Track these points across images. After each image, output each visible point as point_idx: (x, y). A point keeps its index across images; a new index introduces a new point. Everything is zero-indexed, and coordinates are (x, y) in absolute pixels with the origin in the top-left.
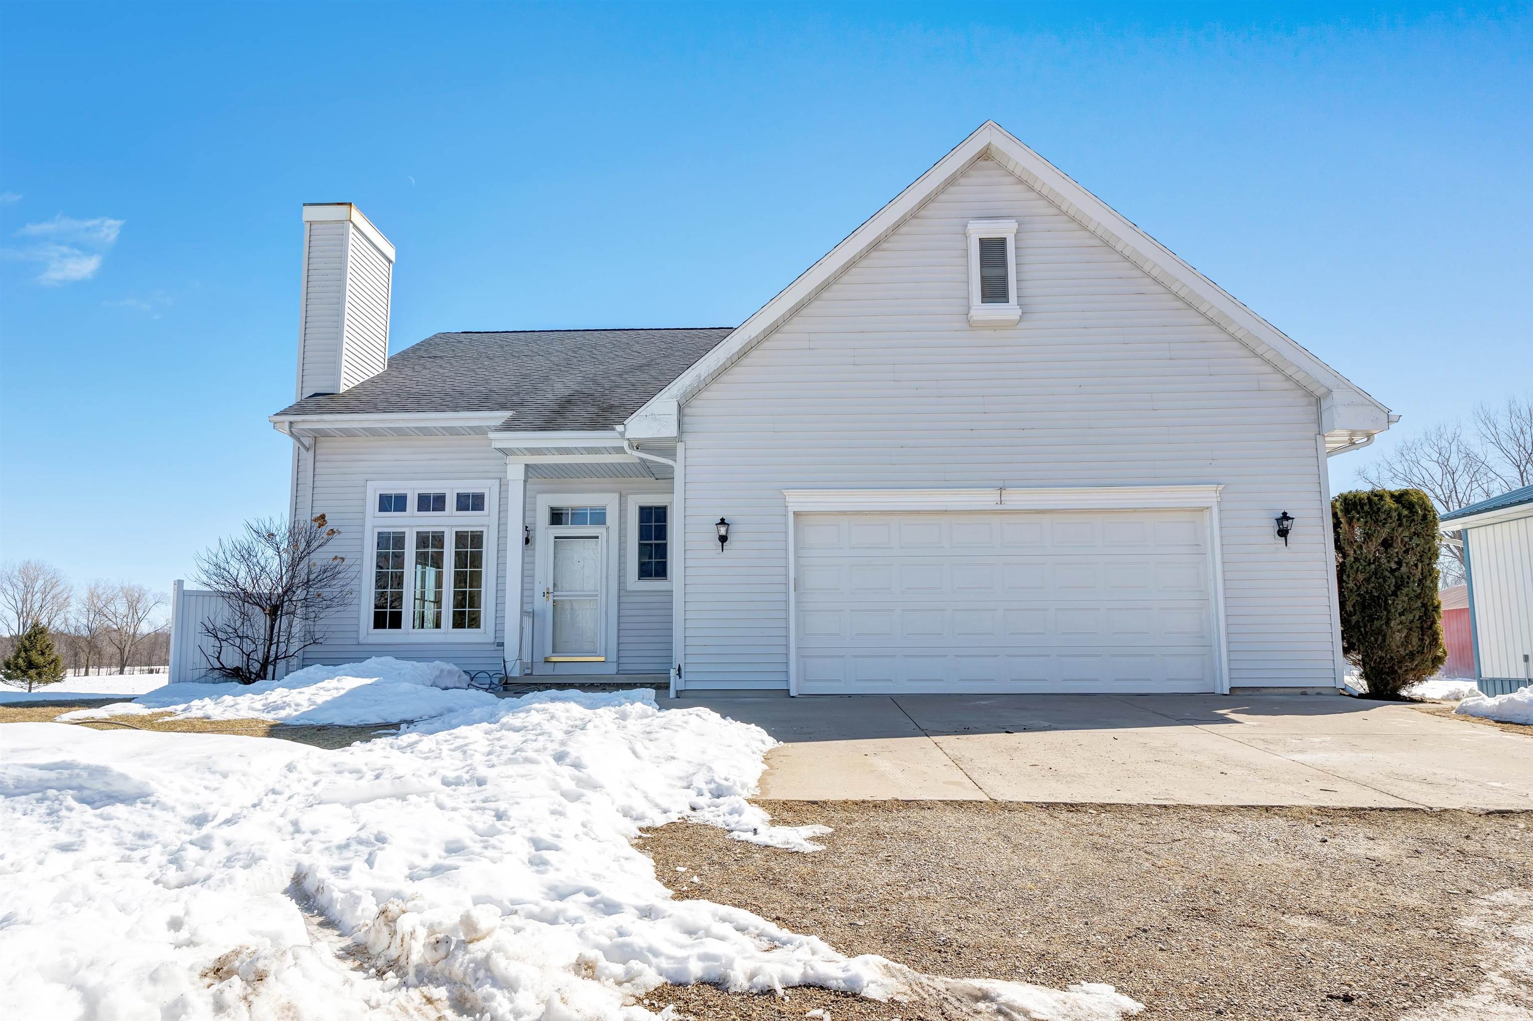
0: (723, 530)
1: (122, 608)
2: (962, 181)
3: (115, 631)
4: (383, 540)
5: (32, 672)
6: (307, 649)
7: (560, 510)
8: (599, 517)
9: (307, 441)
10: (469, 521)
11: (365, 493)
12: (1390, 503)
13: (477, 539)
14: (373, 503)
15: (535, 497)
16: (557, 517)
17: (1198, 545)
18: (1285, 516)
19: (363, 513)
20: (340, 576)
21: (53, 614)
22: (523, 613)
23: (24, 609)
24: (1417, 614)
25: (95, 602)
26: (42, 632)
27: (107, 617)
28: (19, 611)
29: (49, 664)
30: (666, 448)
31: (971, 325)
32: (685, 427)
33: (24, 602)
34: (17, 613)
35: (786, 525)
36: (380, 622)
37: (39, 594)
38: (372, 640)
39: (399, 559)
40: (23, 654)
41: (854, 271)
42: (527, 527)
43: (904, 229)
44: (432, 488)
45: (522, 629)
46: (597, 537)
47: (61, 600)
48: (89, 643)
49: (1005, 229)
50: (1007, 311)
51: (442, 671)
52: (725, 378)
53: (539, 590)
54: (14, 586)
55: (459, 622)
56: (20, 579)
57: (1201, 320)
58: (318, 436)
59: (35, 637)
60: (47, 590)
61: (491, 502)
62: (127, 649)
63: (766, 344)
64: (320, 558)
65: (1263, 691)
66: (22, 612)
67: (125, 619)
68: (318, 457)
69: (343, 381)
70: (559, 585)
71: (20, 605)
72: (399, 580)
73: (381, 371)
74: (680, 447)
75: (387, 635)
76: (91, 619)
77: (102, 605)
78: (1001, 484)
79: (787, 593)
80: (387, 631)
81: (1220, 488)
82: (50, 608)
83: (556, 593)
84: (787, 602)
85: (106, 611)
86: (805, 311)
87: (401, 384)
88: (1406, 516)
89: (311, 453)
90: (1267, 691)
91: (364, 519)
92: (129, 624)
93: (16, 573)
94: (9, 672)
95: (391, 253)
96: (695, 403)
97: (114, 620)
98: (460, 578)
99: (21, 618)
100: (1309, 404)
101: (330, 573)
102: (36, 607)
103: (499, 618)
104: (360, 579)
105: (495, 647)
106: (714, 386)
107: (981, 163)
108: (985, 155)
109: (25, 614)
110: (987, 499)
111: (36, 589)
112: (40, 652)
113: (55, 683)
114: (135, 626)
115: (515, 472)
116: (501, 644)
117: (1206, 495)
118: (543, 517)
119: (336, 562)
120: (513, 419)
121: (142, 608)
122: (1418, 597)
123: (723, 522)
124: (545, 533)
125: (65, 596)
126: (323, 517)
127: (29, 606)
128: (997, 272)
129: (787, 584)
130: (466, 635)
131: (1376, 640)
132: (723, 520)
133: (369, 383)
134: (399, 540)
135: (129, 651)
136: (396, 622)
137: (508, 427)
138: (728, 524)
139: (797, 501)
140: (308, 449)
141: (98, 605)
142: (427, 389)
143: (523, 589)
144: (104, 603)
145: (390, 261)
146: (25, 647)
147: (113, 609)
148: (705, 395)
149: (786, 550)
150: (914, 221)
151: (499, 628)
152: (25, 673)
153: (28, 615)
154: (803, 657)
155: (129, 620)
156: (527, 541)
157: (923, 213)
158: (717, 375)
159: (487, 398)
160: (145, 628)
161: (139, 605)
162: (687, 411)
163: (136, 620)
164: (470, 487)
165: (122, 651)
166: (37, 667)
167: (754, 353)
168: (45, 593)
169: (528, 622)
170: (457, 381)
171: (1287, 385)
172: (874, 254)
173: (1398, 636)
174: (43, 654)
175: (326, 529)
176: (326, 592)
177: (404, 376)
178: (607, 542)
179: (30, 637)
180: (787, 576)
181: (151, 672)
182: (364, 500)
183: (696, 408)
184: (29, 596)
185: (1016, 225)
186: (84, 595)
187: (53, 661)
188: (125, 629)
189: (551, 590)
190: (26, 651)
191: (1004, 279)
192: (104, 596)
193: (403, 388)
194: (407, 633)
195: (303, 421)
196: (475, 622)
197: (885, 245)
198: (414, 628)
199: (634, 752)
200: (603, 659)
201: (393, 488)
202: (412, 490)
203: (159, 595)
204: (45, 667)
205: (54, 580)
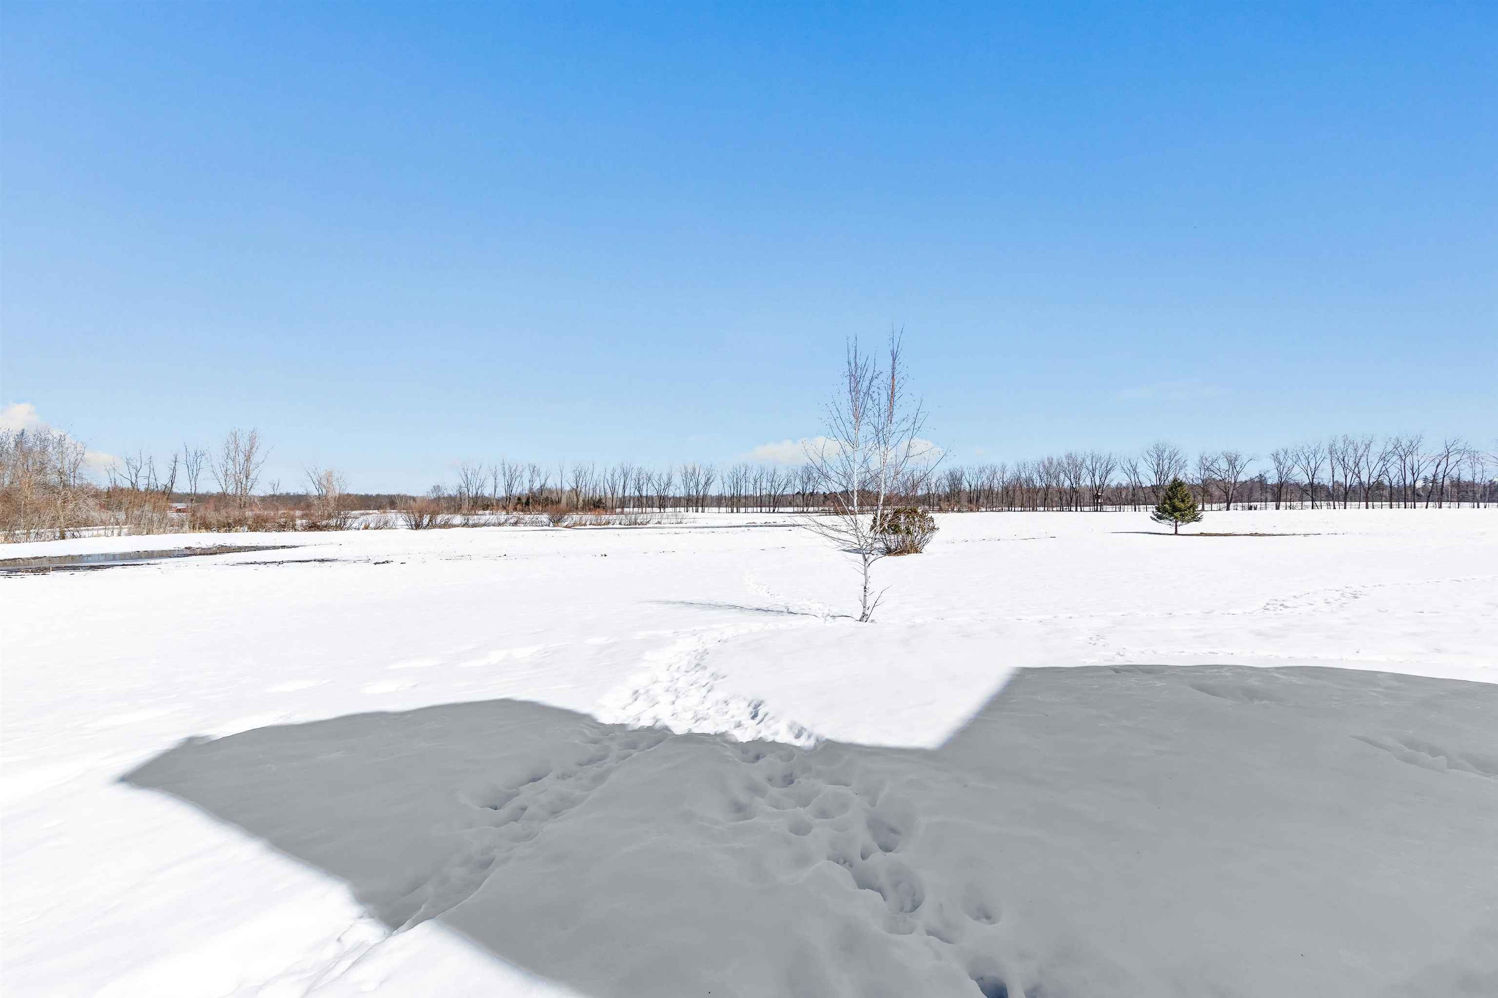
1: (1224, 465)
3: (1220, 480)
5: (1177, 514)
21: (1177, 472)
23: (1159, 470)
25: (1204, 462)
26: (1180, 485)
27: (1213, 472)
28: (1156, 471)
29: (1189, 509)
33: (1158, 465)
34: (1155, 472)
37: (1167, 460)
40: (1168, 501)
47: (1181, 463)
48: (1203, 489)
54: (1151, 456)
56: (1155, 452)
59: (1175, 489)
60: (1172, 457)
62: (1230, 493)
66: (1158, 472)
67: (1227, 473)
71: (1156, 467)
76: (1202, 474)
77: (1209, 464)
82: (1175, 468)
85: (1212, 468)
92: (1230, 476)
93: (1152, 449)
94: (1159, 513)
97: (1219, 473)
99: (1157, 475)
102: (1166, 468)
109: (1159, 473)
111: (1164, 457)
112: (1181, 500)
113: (1194, 522)
114: (1235, 477)
121: (1240, 464)
125: (1183, 460)
127: (1161, 468)
135: (1232, 494)
141: (1206, 464)
144: (1210, 463)
146: (1169, 496)
147: (1217, 466)
152: (1171, 514)
153: (1161, 474)
155: (1230, 473)
160: (1242, 478)
161: (1237, 463)
163: (1236, 473)
165: (1227, 494)
166: (1180, 510)
168: (1170, 459)
174: (1183, 501)
179: (1172, 489)
181: (1250, 508)
184: (1161, 461)
186: (1197, 459)
187: (1191, 506)
188: (1227, 479)
190: (1170, 499)
192: (1211, 458)
203: (1251, 455)
204: (1186, 510)
205: (1176, 451)
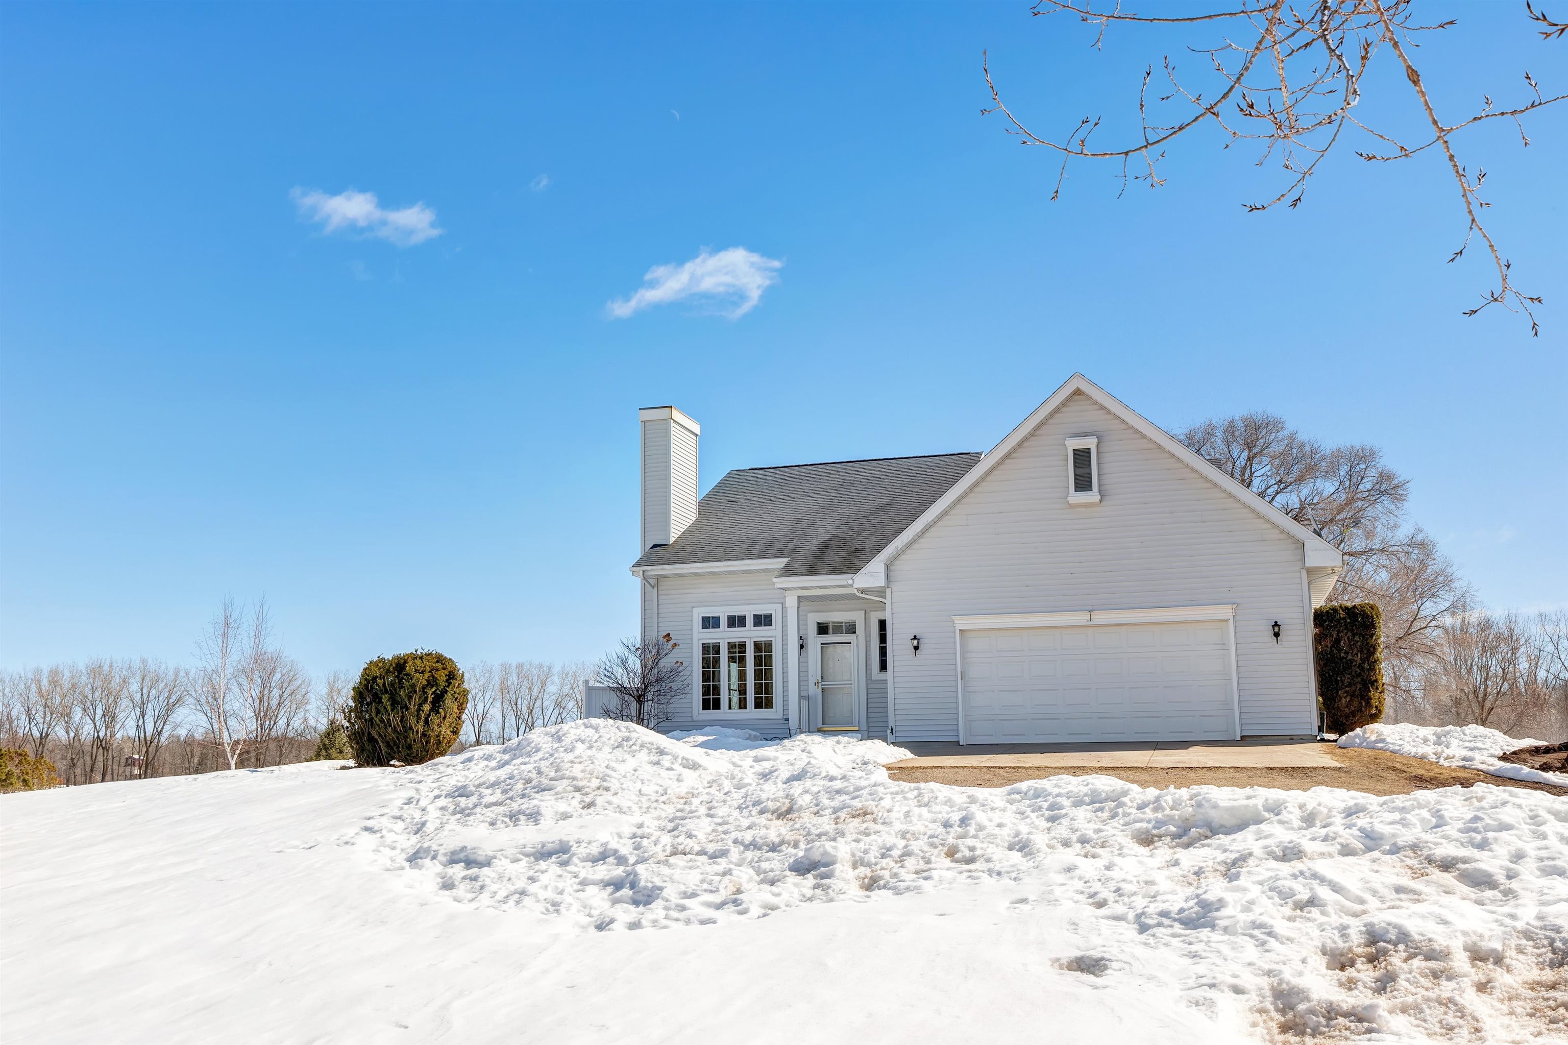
0: (915, 642)
2: (1064, 409)
4: (706, 648)
6: (659, 725)
7: (824, 623)
8: (851, 629)
9: (652, 581)
10: (763, 634)
11: (692, 616)
12: (1342, 614)
13: (769, 646)
14: (698, 623)
15: (806, 616)
16: (823, 629)
17: (1224, 644)
18: (1276, 624)
19: (692, 630)
20: (681, 674)
22: (801, 697)
24: (1359, 686)
30: (881, 592)
31: (1071, 506)
32: (892, 579)
35: (955, 637)
36: (706, 706)
38: (702, 718)
39: (717, 661)
41: (995, 472)
42: (801, 637)
43: (1026, 444)
44: (736, 611)
45: (800, 707)
46: (850, 643)
49: (1090, 443)
50: (1092, 497)
51: (750, 735)
52: (915, 546)
53: (812, 681)
55: (758, 705)
57: (1224, 495)
58: (659, 578)
59: (333, 734)
61: (776, 620)
63: (940, 523)
64: (666, 663)
65: (1264, 738)
68: (660, 592)
69: (672, 534)
70: (825, 678)
72: (716, 676)
73: (694, 519)
74: (888, 591)
75: (712, 714)
78: (1091, 608)
79: (956, 681)
80: (711, 711)
81: (1234, 606)
83: (823, 683)
84: (956, 686)
86: (964, 501)
87: (711, 533)
88: (1349, 623)
89: (656, 589)
90: (1267, 738)
91: (692, 634)
95: (696, 429)
96: (897, 563)
98: (758, 675)
100: (1297, 548)
101: (674, 672)
103: (785, 701)
104: (692, 676)
105: (783, 721)
106: (908, 551)
107: (1076, 397)
108: (1078, 392)
110: (1081, 618)
115: (791, 602)
116: (787, 720)
117: (1225, 612)
118: (813, 629)
119: (677, 665)
120: (788, 565)
122: (1359, 675)
123: (915, 638)
124: (815, 641)
125: (303, 691)
126: (668, 635)
127: (266, 704)
128: (1085, 471)
129: (956, 675)
130: (764, 713)
131: (1331, 703)
132: (915, 636)
133: (688, 532)
134: (717, 649)
136: (717, 705)
137: (785, 572)
138: (919, 639)
139: (961, 623)
140: (653, 587)
142: (730, 537)
143: (799, 681)
145: (696, 435)
148: (903, 557)
149: (955, 654)
150: (1033, 438)
151: (785, 709)
154: (969, 721)
156: (802, 647)
157: (1038, 432)
158: (909, 545)
159: (771, 545)
162: (892, 568)
164: (762, 610)
167: (933, 529)
168: (282, 688)
169: (804, 704)
170: (749, 528)
171: (1282, 536)
172: (1007, 461)
173: (1343, 701)
175: (671, 642)
176: (674, 686)
177: (711, 524)
178: (857, 646)
180: (956, 670)
182: (692, 621)
183: (898, 566)
184: (266, 692)
185: (1096, 440)
186: (324, 690)
189: (820, 681)
191: (1090, 475)
193: (712, 536)
194: (724, 713)
195: (652, 570)
196: (769, 704)
197: (1014, 455)
198: (730, 708)
199: (834, 751)
200: (857, 729)
201: (710, 612)
202: (723, 613)
